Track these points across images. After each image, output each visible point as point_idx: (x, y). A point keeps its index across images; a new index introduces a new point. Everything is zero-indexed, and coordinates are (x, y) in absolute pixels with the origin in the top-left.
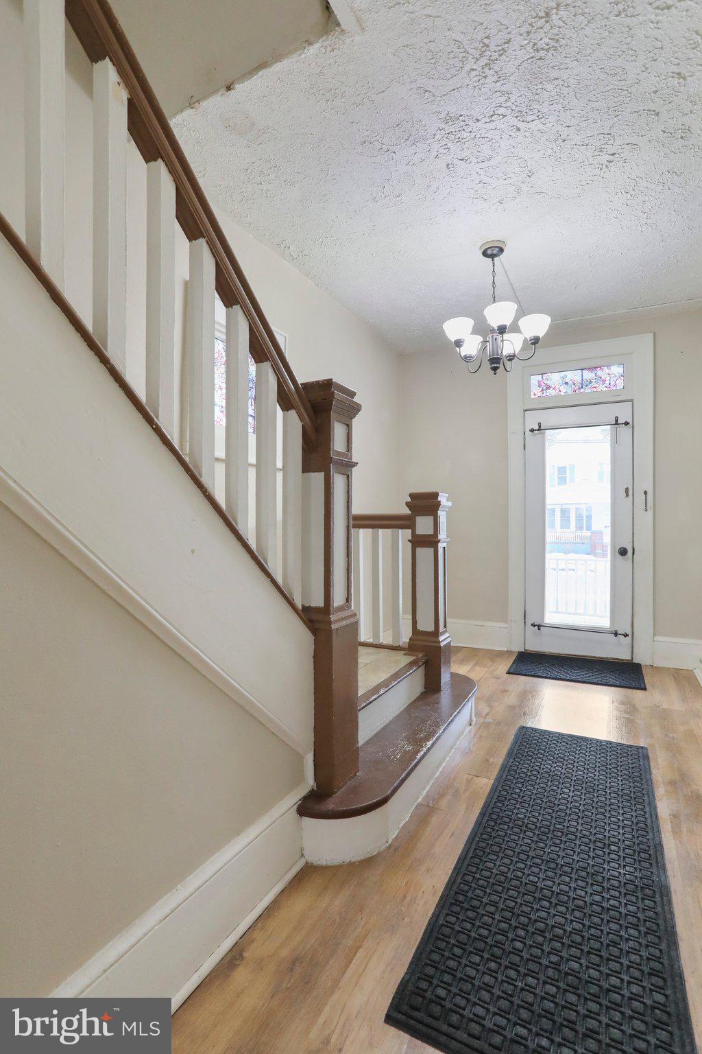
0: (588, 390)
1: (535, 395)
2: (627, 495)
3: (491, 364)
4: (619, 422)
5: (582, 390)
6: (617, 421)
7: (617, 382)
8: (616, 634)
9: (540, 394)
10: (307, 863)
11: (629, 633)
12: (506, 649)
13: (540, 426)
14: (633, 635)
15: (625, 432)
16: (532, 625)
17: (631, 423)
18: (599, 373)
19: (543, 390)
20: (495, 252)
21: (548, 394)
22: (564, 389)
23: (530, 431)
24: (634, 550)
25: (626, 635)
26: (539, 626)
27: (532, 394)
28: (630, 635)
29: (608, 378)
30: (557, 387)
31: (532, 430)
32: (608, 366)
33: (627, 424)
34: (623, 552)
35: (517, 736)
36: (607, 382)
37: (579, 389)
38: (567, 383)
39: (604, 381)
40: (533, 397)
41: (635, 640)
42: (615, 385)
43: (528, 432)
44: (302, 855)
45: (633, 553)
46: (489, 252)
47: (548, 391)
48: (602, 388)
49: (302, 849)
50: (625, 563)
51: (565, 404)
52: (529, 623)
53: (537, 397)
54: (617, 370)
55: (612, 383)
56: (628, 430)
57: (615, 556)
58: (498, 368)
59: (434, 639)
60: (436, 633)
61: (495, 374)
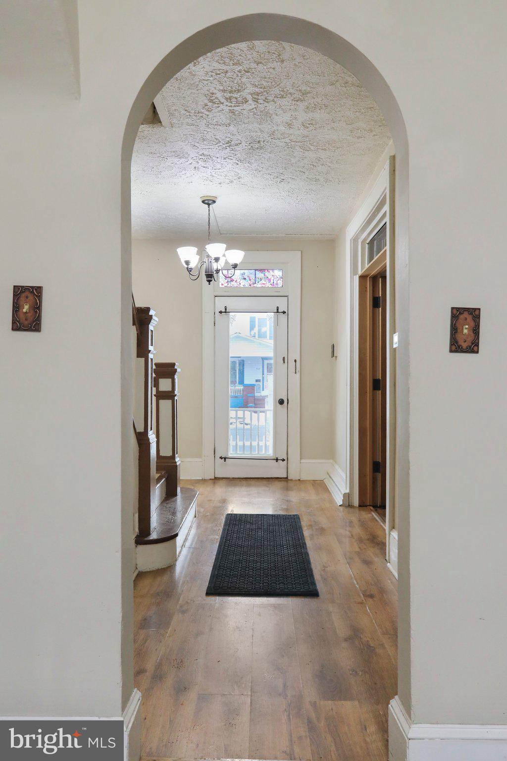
0: (259, 285)
1: (222, 285)
2: (284, 362)
3: (207, 278)
4: (279, 311)
5: (255, 285)
6: (278, 310)
7: (278, 282)
8: (277, 460)
9: (226, 285)
10: (139, 572)
11: (286, 459)
12: (201, 478)
13: (226, 309)
14: (288, 460)
15: (283, 318)
16: (220, 458)
17: (287, 312)
18: (267, 274)
19: (228, 282)
20: (210, 202)
21: (232, 285)
22: (243, 283)
23: (220, 312)
24: (288, 400)
25: (283, 460)
26: (225, 458)
27: (220, 284)
28: (286, 460)
29: (272, 278)
30: (238, 281)
31: (221, 312)
32: (273, 270)
33: (284, 312)
34: (281, 402)
35: (227, 518)
36: (272, 281)
37: (253, 284)
38: (245, 279)
39: (270, 280)
40: (221, 286)
41: (289, 463)
42: (277, 284)
43: (217, 313)
44: (137, 568)
45: (288, 403)
46: (206, 202)
47: (232, 283)
48: (268, 285)
49: (136, 565)
50: (282, 409)
51: (244, 294)
52: (218, 456)
53: (223, 286)
54: (278, 273)
55: (275, 282)
56: (285, 316)
57: (276, 405)
58: (211, 281)
59: (173, 461)
60: (173, 457)
61: (209, 284)
